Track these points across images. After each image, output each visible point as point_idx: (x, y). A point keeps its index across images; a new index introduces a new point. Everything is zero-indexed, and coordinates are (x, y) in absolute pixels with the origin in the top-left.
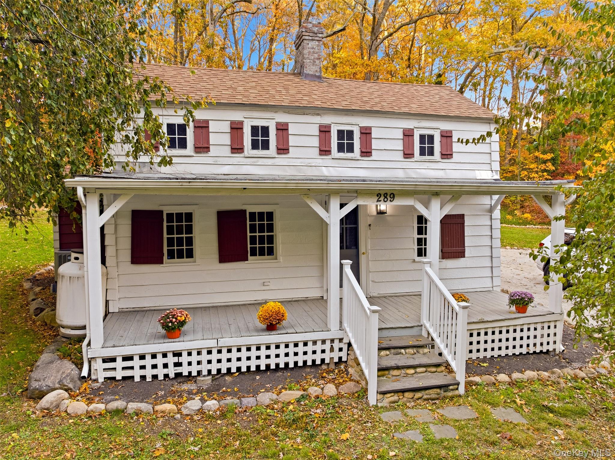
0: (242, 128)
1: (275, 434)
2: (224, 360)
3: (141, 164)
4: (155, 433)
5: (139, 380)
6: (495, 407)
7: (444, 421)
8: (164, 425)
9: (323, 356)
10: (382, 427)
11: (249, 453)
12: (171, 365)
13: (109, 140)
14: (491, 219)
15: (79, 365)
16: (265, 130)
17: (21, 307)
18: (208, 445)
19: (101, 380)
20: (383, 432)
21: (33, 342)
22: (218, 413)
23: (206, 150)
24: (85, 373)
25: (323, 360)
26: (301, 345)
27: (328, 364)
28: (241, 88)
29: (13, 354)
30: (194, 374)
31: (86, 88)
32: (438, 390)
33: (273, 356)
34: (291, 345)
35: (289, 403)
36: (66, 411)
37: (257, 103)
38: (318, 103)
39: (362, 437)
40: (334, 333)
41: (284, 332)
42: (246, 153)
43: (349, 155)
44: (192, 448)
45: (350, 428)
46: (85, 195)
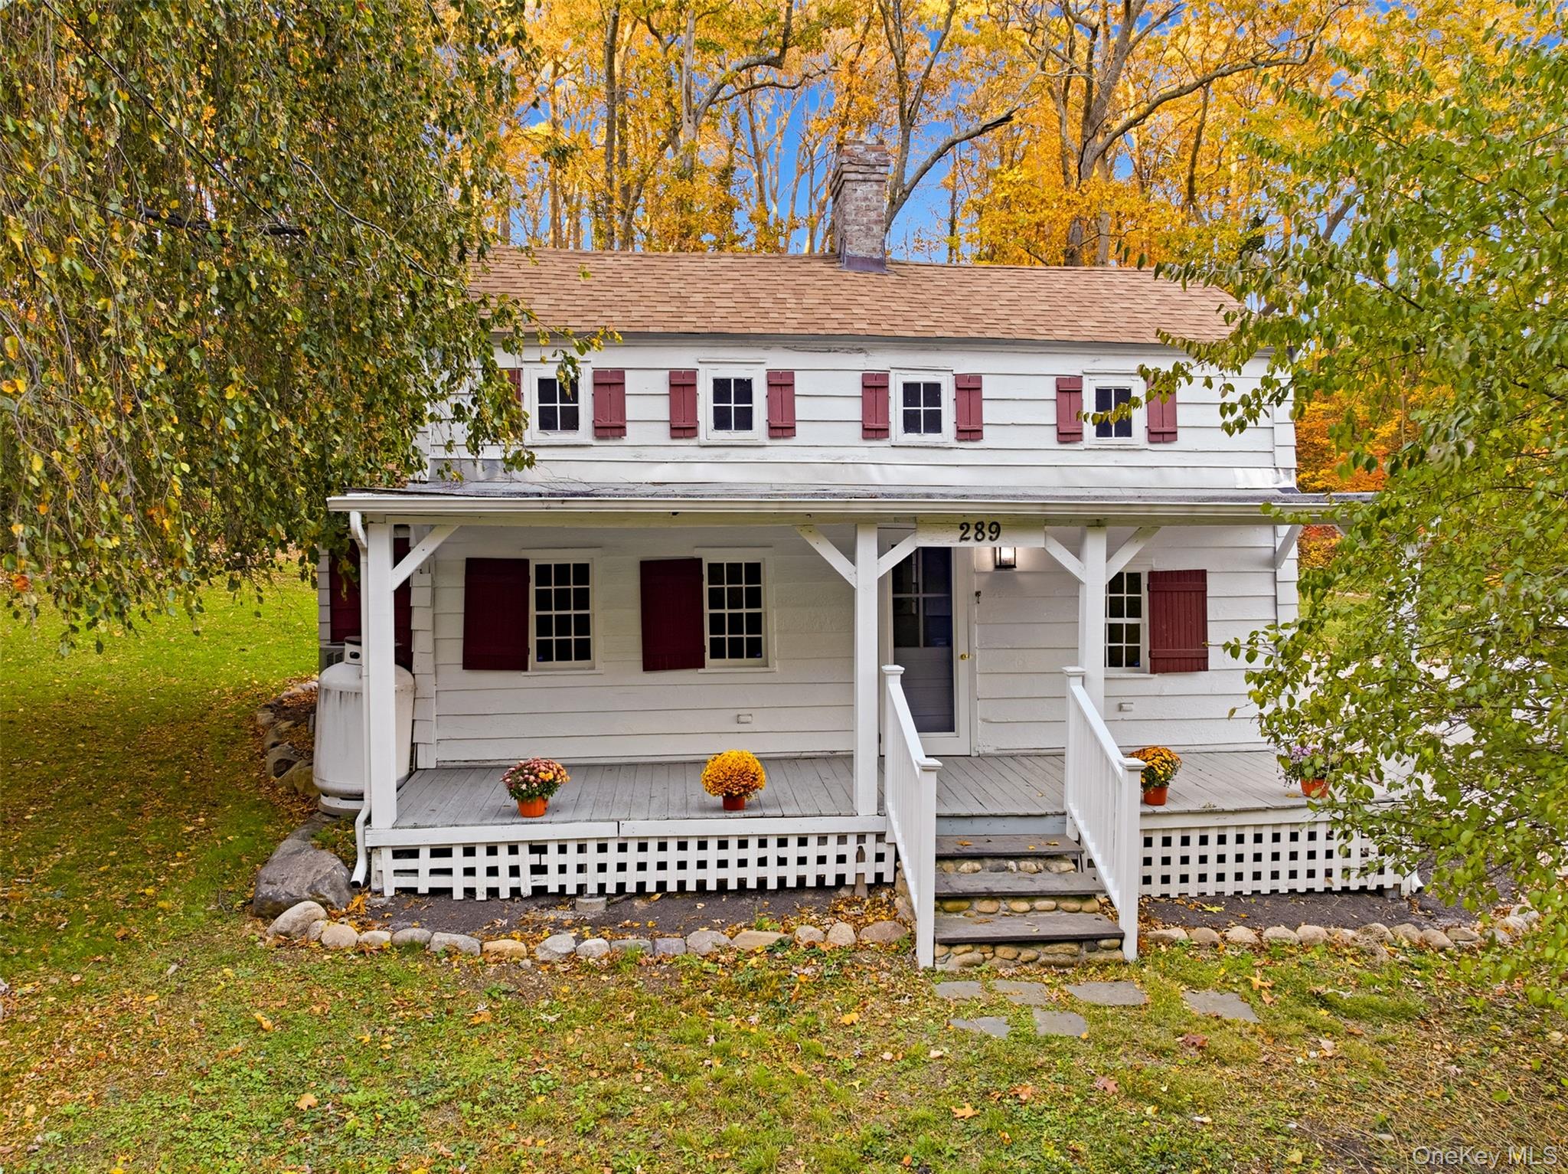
0: (694, 385)
1: (710, 1006)
2: (632, 867)
3: (487, 464)
4: (478, 988)
5: (461, 897)
6: (1197, 988)
7: (1068, 1005)
8: (498, 976)
9: (842, 869)
10: (931, 1007)
11: (650, 1033)
12: (525, 871)
13: (415, 417)
14: (1275, 581)
15: (350, 864)
16: (744, 388)
17: (251, 759)
18: (575, 1014)
19: (389, 892)
20: (931, 1017)
21: (269, 822)
22: (605, 962)
23: (617, 432)
24: (359, 876)
25: (840, 879)
26: (793, 842)
27: (853, 887)
28: (699, 297)
29: (230, 842)
30: (571, 890)
31: (371, 317)
32: (1075, 947)
33: (733, 864)
34: (772, 843)
35: (752, 953)
36: (319, 940)
37: (725, 330)
38: (861, 327)
39: (883, 1022)
40: (865, 819)
41: (759, 813)
42: (702, 438)
43: (931, 438)
44: (544, 1016)
45: (865, 1005)
46: (365, 527)
